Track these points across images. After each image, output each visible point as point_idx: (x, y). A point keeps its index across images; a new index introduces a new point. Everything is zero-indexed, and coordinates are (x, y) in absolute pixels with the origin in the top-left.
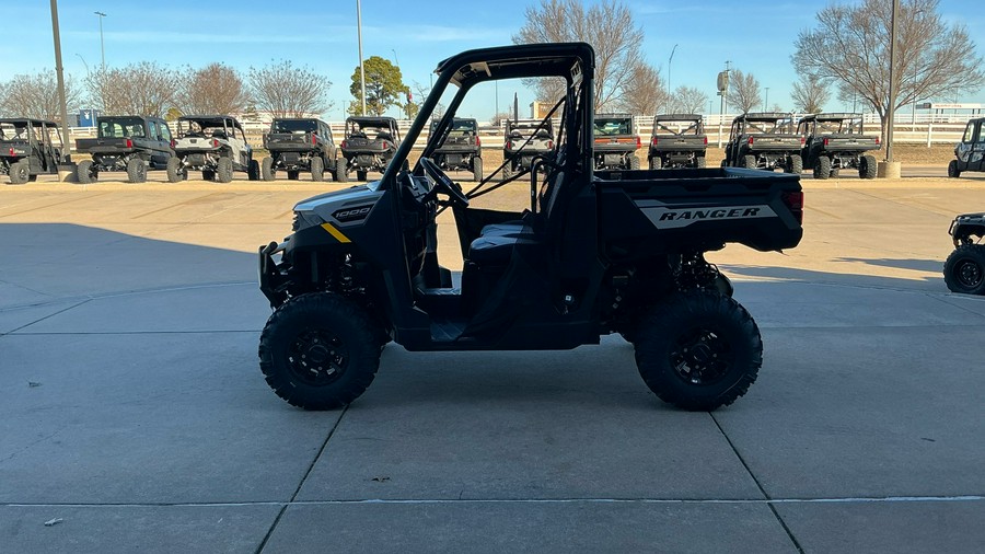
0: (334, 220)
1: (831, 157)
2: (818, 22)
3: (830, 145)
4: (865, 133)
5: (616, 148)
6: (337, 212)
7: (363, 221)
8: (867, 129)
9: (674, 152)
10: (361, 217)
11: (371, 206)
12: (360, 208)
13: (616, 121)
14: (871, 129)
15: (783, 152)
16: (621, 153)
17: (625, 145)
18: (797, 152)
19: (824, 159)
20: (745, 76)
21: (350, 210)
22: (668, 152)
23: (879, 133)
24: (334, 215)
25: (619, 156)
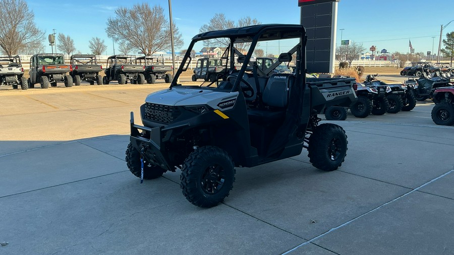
0: (219, 108)
1: (154, 74)
2: (116, 15)
3: (155, 69)
4: (165, 64)
5: (59, 71)
6: (221, 103)
7: (232, 107)
8: (165, 63)
9: (86, 73)
10: (231, 105)
11: (235, 99)
12: (230, 101)
13: (50, 57)
14: (167, 63)
15: (136, 72)
16: (61, 73)
17: (64, 69)
18: (141, 73)
19: (152, 75)
20: (66, 37)
21: (226, 102)
22: (83, 73)
23: (172, 64)
24: (218, 105)
25: (61, 75)
